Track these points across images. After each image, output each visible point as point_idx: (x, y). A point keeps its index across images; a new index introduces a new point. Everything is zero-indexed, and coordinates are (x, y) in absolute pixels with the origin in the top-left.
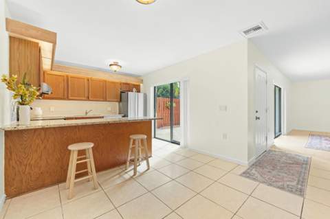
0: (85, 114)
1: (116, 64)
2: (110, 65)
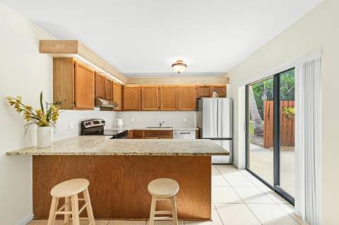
0: (158, 126)
1: (179, 63)
2: (173, 66)
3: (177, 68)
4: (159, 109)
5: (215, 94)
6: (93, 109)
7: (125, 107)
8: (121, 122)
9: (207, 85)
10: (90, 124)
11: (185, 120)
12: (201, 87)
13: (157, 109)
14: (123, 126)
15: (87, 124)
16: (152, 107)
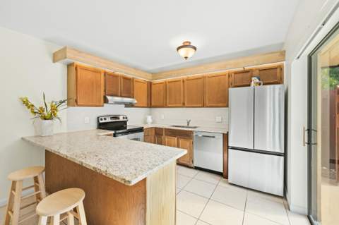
2: (177, 50)
3: (183, 52)
4: (183, 105)
5: (255, 80)
6: (103, 106)
7: (153, 104)
8: (149, 119)
9: (247, 68)
10: (105, 119)
11: (219, 119)
12: (236, 73)
13: (181, 105)
14: (152, 123)
15: (102, 119)
16: (176, 103)
